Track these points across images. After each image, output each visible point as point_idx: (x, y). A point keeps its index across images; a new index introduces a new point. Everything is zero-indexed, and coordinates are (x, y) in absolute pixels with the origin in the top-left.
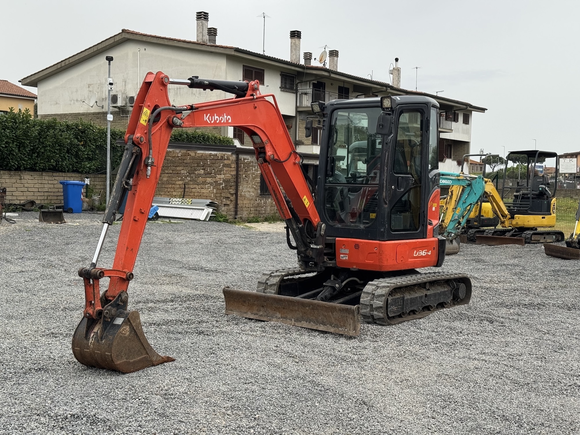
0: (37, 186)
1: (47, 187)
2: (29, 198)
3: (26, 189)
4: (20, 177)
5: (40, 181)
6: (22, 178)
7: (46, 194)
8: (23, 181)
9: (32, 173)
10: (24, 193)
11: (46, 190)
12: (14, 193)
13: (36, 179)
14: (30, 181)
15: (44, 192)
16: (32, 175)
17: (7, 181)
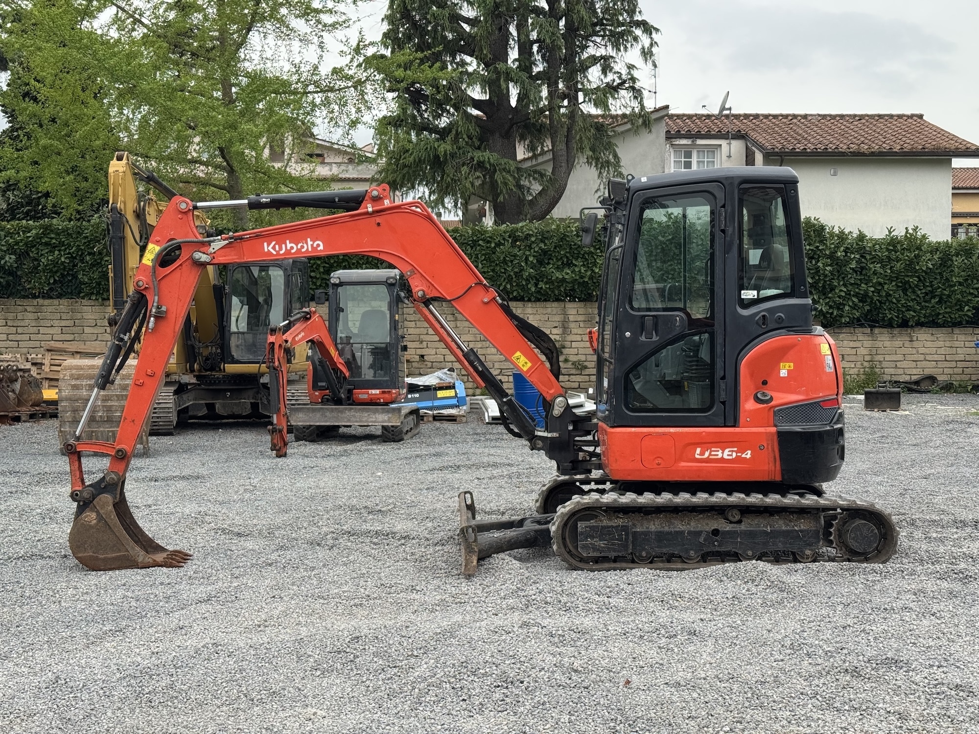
0: (942, 351)
1: (961, 354)
2: (928, 372)
3: (922, 357)
4: (911, 337)
5: (948, 344)
6: (915, 339)
7: (960, 364)
8: (915, 344)
9: (931, 330)
10: (918, 363)
11: (962, 357)
12: (899, 364)
13: (940, 339)
14: (929, 344)
15: (956, 361)
16: (932, 334)
17: (887, 344)
